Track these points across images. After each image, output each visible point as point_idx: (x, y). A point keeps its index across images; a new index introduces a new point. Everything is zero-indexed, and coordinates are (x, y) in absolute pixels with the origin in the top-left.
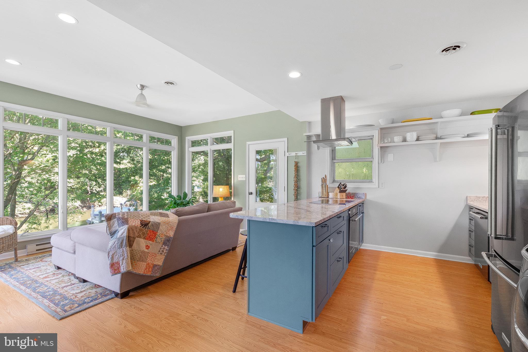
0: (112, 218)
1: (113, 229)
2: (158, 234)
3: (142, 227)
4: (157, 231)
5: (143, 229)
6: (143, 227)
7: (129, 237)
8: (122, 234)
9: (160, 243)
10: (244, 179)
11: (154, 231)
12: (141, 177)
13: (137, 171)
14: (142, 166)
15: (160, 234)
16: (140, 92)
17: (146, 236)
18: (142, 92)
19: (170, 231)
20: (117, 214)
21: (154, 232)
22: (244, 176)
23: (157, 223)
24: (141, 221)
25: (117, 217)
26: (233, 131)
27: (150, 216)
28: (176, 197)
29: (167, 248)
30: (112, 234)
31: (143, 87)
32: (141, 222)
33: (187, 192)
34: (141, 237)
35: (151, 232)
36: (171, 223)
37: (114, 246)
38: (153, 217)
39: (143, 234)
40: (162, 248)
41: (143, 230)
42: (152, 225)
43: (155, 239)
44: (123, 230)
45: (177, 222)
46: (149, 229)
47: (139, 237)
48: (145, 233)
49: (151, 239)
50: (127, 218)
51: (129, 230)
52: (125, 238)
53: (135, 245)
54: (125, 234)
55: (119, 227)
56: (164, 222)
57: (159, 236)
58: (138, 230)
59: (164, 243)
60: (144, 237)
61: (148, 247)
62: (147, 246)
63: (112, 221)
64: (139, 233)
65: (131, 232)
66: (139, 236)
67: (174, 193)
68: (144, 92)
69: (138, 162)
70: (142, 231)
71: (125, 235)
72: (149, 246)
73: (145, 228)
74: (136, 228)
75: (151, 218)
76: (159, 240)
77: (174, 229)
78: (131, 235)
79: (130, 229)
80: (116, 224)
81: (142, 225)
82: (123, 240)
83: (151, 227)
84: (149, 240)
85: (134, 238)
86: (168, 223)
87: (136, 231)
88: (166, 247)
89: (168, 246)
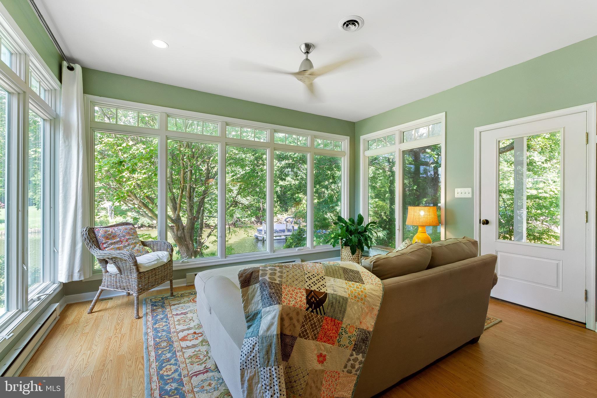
0: (252, 280)
1: (253, 308)
2: (344, 326)
3: (310, 309)
4: (341, 319)
5: (312, 316)
6: (312, 311)
7: (282, 336)
8: (269, 328)
9: (347, 347)
10: (470, 196)
11: (335, 319)
12: (305, 194)
13: (301, 188)
14: (306, 183)
15: (348, 327)
16: (304, 57)
17: (318, 333)
18: (307, 56)
19: (368, 318)
20: (261, 272)
21: (334, 321)
22: (470, 190)
23: (341, 300)
24: (309, 293)
25: (260, 278)
26: (444, 113)
27: (326, 277)
28: (348, 221)
29: (363, 357)
30: (250, 319)
31: (308, 48)
32: (307, 297)
33: (362, 214)
34: (308, 337)
35: (329, 322)
36: (370, 297)
37: (253, 355)
38: (332, 279)
39: (313, 327)
40: (352, 358)
41: (313, 319)
42: (332, 304)
43: (336, 337)
44: (269, 317)
45: (380, 293)
46: (325, 314)
47: (304, 335)
48: (316, 326)
49: (329, 340)
50: (280, 285)
51: (282, 319)
52: (275, 340)
53: (294, 354)
54: (275, 330)
55: (264, 305)
56: (355, 297)
57: (345, 332)
58: (302, 319)
59: (357, 348)
60: (315, 335)
61: (321, 358)
62: (321, 355)
63: (251, 288)
64: (304, 326)
65: (287, 323)
66: (303, 333)
67: (345, 216)
68: (310, 56)
69: (302, 178)
70: (310, 321)
71: (275, 333)
72: (325, 356)
73: (317, 313)
74: (298, 314)
75: (327, 284)
76: (345, 340)
77: (376, 312)
78: (287, 332)
79: (284, 316)
80: (258, 297)
81: (310, 306)
82: (270, 345)
83: (329, 308)
84: (325, 342)
85: (294, 338)
86: (361, 298)
87: (298, 321)
88: (360, 357)
89: (364, 352)
